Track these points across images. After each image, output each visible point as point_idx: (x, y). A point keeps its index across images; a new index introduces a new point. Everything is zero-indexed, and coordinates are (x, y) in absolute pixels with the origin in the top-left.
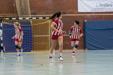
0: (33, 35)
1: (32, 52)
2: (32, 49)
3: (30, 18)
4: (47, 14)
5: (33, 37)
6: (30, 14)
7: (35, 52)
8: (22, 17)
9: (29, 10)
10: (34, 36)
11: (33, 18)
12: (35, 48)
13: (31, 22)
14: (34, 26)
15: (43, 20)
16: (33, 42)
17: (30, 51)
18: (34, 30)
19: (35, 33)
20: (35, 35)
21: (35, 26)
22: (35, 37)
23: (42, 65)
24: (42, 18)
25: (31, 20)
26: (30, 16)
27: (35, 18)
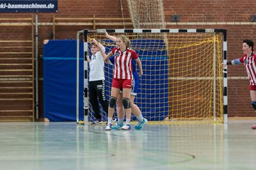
0: (172, 76)
1: (166, 122)
2: (166, 114)
3: (162, 31)
4: (210, 19)
5: (171, 81)
6: (163, 19)
7: (174, 121)
8: (141, 27)
9: (161, 9)
10: (173, 78)
11: (172, 31)
12: (175, 112)
13: (166, 41)
14: (172, 52)
15: (199, 37)
16: (171, 95)
17: (162, 119)
18: (172, 62)
19: (176, 71)
20: (176, 76)
21: (177, 51)
22: (175, 81)
23: (194, 157)
24: (194, 31)
25: (165, 35)
26: (164, 24)
27: (176, 31)
